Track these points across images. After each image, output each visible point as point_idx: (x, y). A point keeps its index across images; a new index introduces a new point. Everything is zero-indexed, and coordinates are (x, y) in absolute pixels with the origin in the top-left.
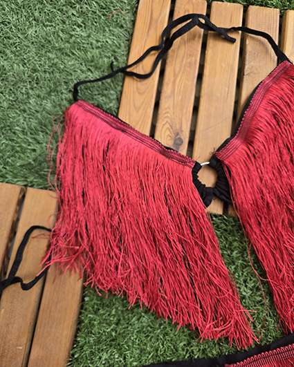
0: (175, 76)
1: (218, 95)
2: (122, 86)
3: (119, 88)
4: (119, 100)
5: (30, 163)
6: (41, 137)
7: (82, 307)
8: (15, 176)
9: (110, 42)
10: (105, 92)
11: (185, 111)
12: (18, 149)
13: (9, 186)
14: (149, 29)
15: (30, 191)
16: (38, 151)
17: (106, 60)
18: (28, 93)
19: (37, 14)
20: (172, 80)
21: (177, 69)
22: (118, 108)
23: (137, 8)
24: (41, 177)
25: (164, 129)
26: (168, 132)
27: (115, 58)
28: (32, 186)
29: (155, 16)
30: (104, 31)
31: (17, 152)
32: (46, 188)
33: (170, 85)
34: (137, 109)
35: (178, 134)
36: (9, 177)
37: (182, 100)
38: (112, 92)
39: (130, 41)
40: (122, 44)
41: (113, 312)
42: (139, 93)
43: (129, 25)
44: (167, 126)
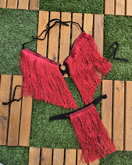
0: (52, 38)
1: (65, 43)
2: (37, 43)
3: (36, 43)
4: (36, 47)
5: (13, 68)
6: (15, 60)
7: (33, 105)
8: (9, 72)
9: (31, 28)
10: (32, 45)
11: (56, 49)
12: (9, 64)
13: (8, 75)
14: (43, 23)
15: (14, 76)
16: (15, 64)
17: (31, 34)
18: (8, 47)
19: (7, 20)
20: (51, 39)
21: (52, 36)
22: (36, 49)
23: (38, 16)
24: (17, 72)
25: (50, 55)
26: (51, 56)
27: (34, 33)
28: (14, 75)
29: (44, 19)
30: (29, 25)
31: (8, 65)
32: (19, 75)
33: (51, 41)
34: (42, 49)
35: (54, 56)
36: (7, 73)
37: (55, 45)
38: (34, 45)
39: (37, 27)
40: (35, 29)
41: (41, 105)
42: (42, 45)
43: (37, 22)
44: (51, 54)
